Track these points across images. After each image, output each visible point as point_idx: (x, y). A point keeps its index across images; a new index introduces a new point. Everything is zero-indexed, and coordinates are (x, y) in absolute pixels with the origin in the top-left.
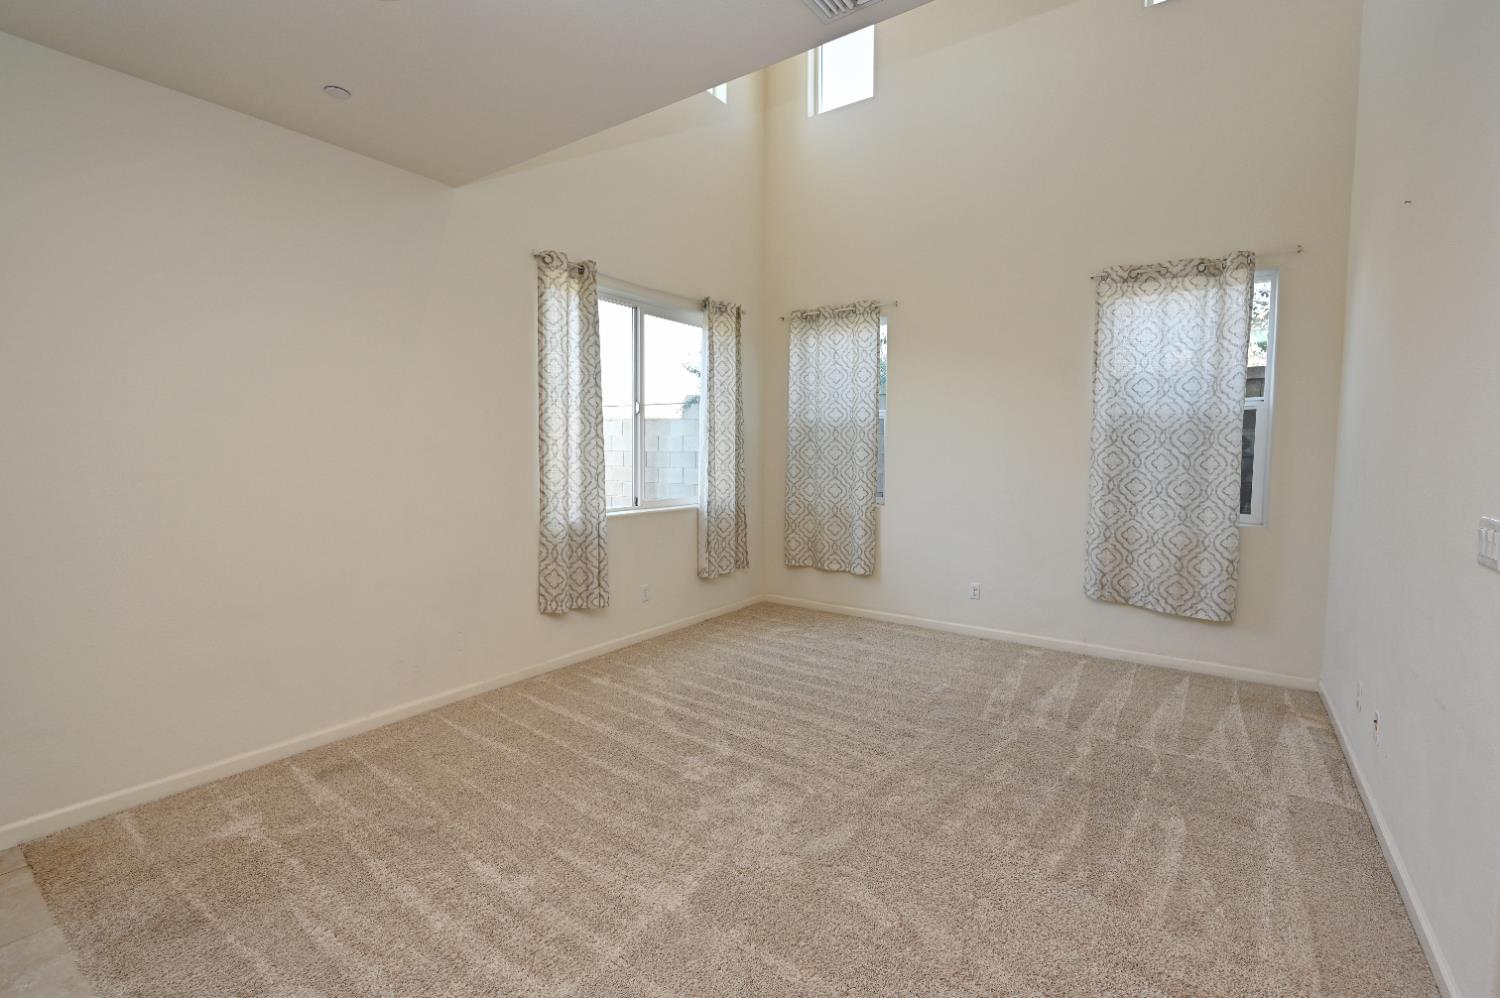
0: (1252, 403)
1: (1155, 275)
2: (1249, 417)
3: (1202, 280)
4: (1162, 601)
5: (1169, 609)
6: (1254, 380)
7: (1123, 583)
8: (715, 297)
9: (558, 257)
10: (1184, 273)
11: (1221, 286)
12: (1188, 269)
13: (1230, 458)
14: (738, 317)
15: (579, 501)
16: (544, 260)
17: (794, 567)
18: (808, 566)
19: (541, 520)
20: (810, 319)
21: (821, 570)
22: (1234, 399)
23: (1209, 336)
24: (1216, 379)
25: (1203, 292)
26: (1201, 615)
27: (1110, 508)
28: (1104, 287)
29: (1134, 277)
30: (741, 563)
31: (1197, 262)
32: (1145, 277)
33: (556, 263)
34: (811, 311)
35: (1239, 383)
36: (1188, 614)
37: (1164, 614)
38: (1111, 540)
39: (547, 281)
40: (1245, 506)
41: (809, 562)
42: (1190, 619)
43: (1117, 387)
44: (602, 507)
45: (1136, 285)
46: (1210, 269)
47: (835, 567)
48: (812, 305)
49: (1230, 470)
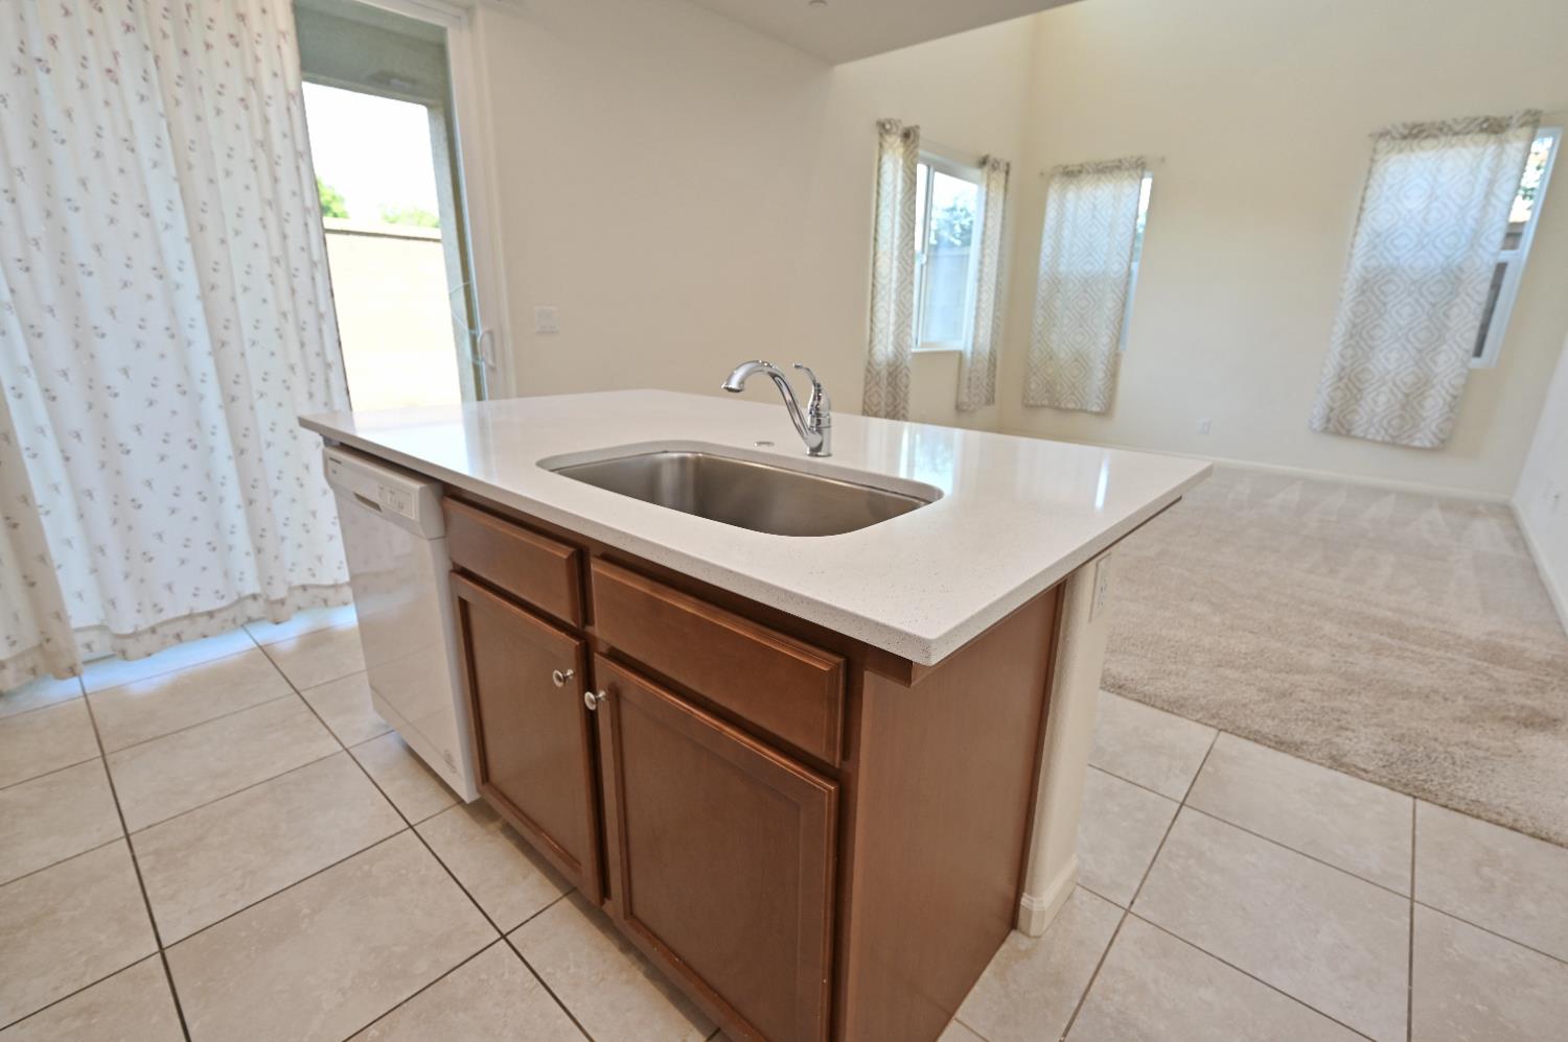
0: (1506, 256)
1: (1435, 132)
2: (1501, 268)
3: (1483, 137)
4: (1383, 432)
5: (1388, 439)
6: (1513, 234)
7: (1348, 417)
8: (994, 154)
9: (893, 124)
10: (1467, 130)
11: (1501, 143)
12: (1472, 127)
13: (1473, 306)
14: (1007, 173)
15: (894, 337)
16: (883, 128)
17: (1032, 406)
18: (1043, 406)
19: (870, 352)
20: (1071, 174)
21: (1058, 409)
22: (1491, 250)
23: (1479, 190)
24: (1476, 234)
25: (1481, 150)
26: (1417, 443)
27: (1350, 352)
28: (1382, 144)
29: (1416, 133)
30: (990, 401)
31: (1482, 119)
32: (1425, 134)
33: (892, 129)
34: (1073, 166)
35: (1499, 236)
36: (1405, 442)
37: (1384, 443)
38: (1345, 380)
39: (886, 145)
40: (1478, 352)
41: (1046, 402)
42: (1408, 447)
43: (1377, 241)
44: (908, 344)
45: (1416, 142)
46: (1494, 127)
47: (1071, 406)
48: (1073, 159)
49: (1471, 317)
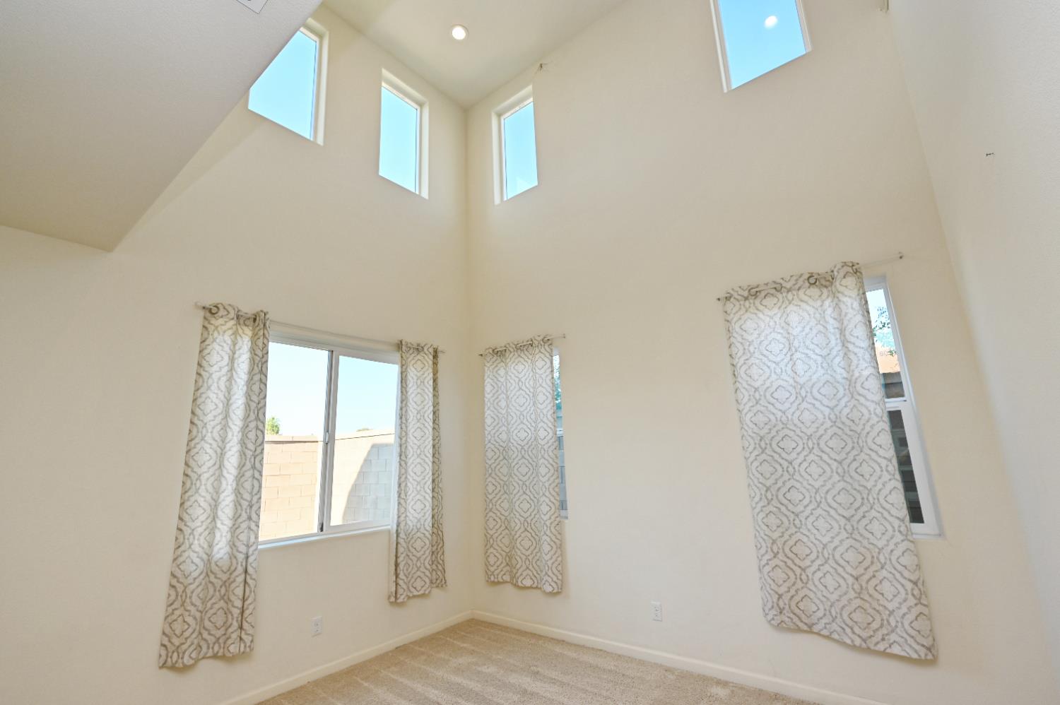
0: (894, 404)
1: (773, 291)
2: (895, 418)
3: (814, 291)
4: (848, 630)
5: (858, 642)
6: (892, 385)
7: (801, 605)
8: (411, 338)
9: (224, 308)
10: (797, 287)
11: (834, 295)
12: (800, 282)
13: (884, 463)
14: (435, 356)
15: (229, 534)
16: (211, 311)
17: (493, 582)
18: (507, 582)
19: (175, 560)
20: (499, 353)
21: (516, 586)
22: (875, 405)
23: (834, 341)
24: (851, 382)
25: (819, 303)
26: (896, 650)
27: (773, 520)
28: (729, 306)
29: (754, 293)
30: (439, 582)
31: (806, 276)
32: (763, 294)
33: (222, 312)
34: (501, 347)
35: (874, 388)
36: (881, 647)
37: (853, 647)
38: (781, 556)
39: (211, 328)
40: (916, 514)
41: (507, 578)
42: (884, 654)
43: (757, 396)
44: (252, 539)
45: (757, 302)
46: (819, 282)
47: (528, 583)
48: (500, 343)
49: (886, 477)
